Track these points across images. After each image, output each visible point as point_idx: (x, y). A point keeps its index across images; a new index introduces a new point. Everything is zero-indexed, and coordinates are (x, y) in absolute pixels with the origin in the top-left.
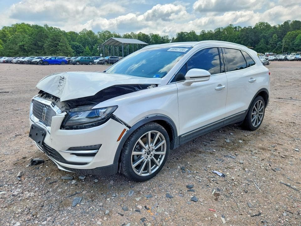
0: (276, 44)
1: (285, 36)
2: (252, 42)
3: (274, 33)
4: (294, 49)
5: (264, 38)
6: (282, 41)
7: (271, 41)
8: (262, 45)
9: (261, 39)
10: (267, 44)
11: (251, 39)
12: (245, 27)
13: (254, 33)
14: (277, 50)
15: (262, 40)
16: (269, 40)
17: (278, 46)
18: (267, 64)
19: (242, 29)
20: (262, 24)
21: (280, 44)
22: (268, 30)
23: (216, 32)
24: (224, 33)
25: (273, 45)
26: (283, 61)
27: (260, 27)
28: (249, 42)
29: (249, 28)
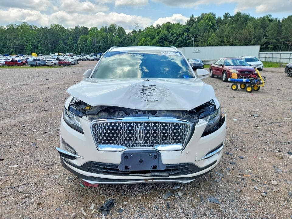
0: (73, 45)
1: (79, 39)
2: (52, 42)
3: (69, 36)
4: (88, 50)
5: (62, 40)
6: (78, 43)
7: (68, 43)
8: (61, 46)
9: (59, 40)
10: (66, 45)
11: (50, 39)
12: (41, 27)
13: (52, 33)
14: (75, 50)
15: (61, 41)
16: (66, 42)
17: (75, 47)
18: (77, 64)
19: (38, 29)
20: (56, 26)
21: (76, 46)
22: (64, 32)
23: (9, 29)
24: (20, 31)
25: (71, 46)
26: (86, 60)
27: (56, 29)
28: (49, 42)
29: (45, 28)
